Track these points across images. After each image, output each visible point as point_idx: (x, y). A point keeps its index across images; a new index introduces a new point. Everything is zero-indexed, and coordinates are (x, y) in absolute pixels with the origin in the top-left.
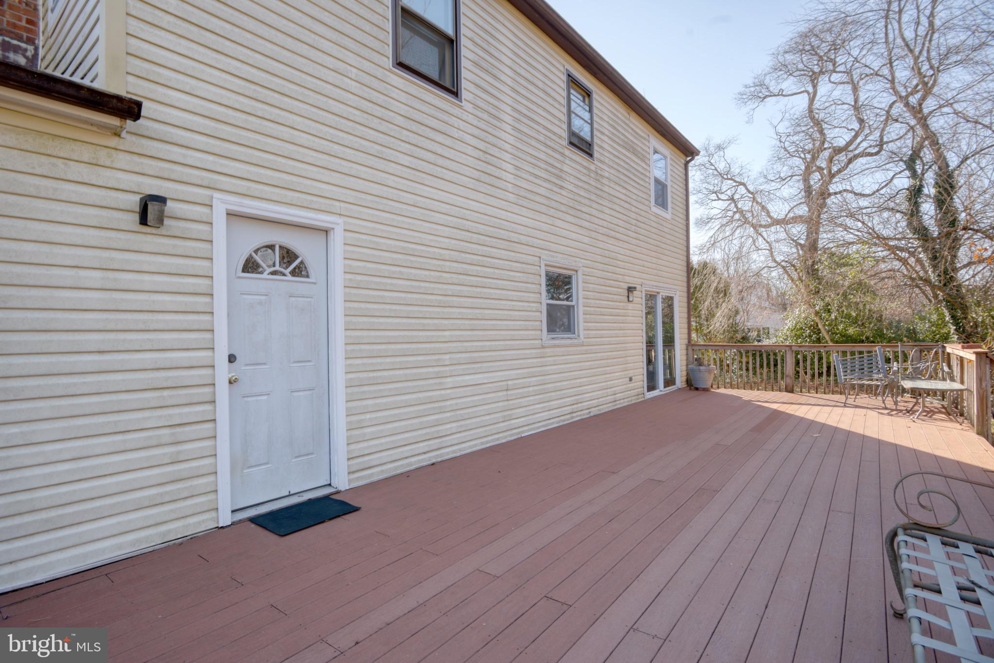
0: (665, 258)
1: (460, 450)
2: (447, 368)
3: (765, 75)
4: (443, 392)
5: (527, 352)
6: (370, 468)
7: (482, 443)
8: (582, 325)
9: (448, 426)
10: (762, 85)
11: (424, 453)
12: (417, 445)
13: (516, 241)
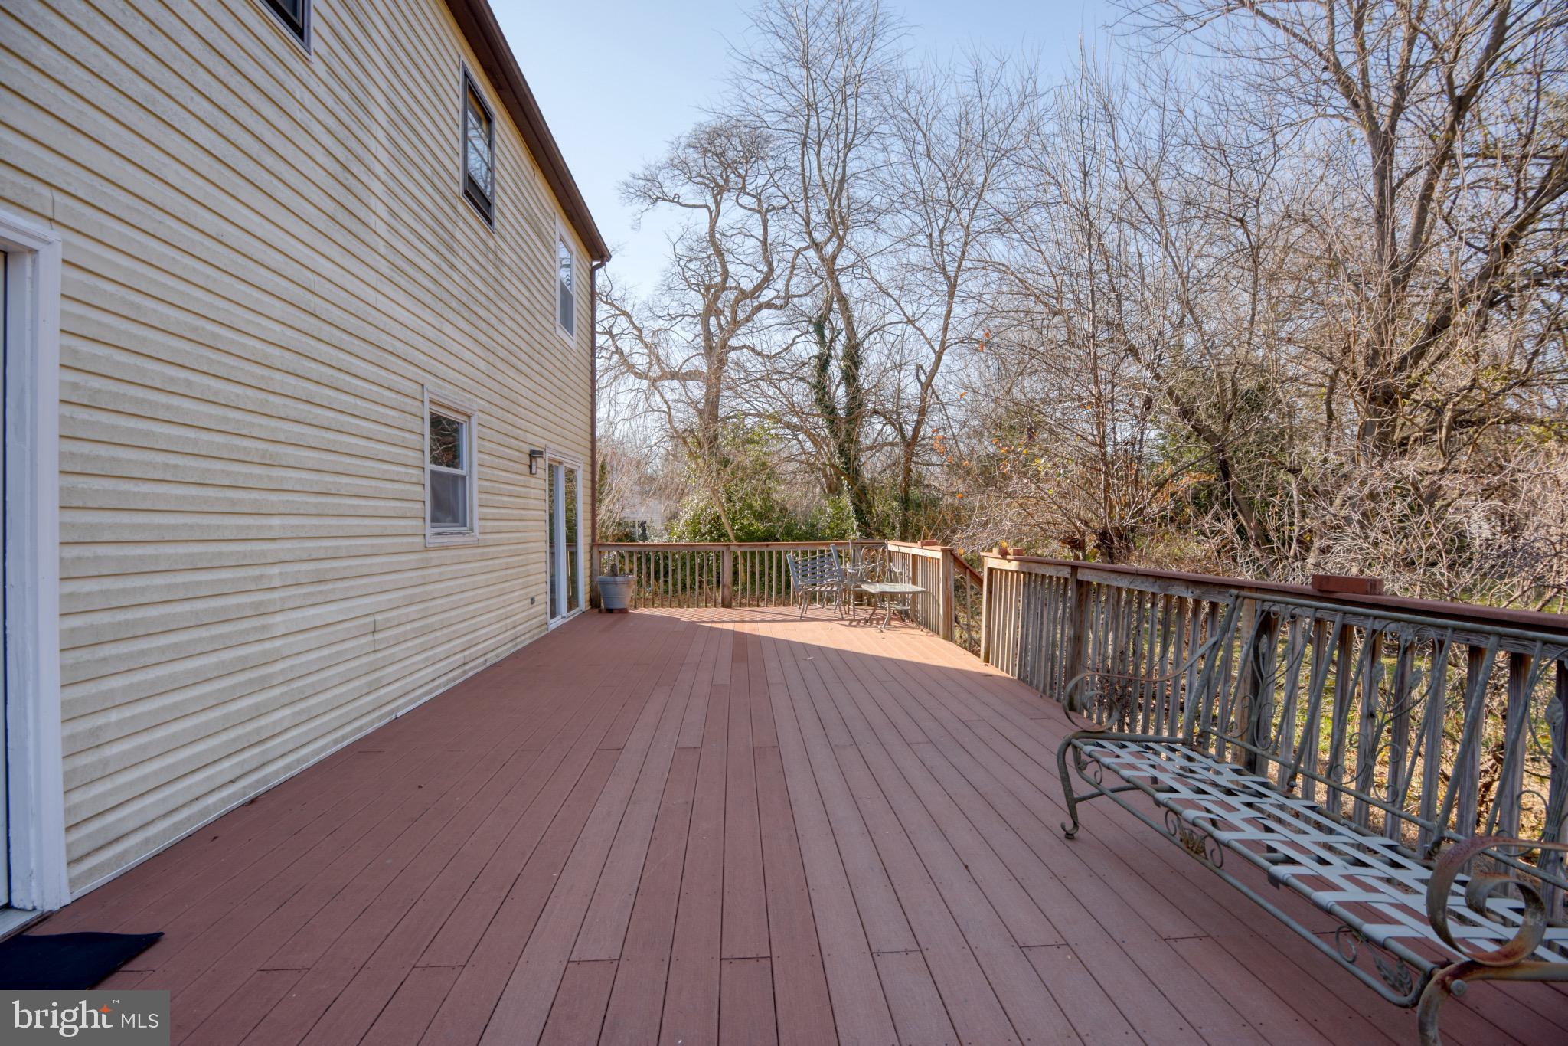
0: (569, 409)
1: (299, 761)
2: (275, 595)
3: (660, 169)
4: (268, 645)
5: (404, 558)
6: (118, 840)
7: (336, 742)
8: (477, 511)
9: (277, 716)
10: (653, 180)
11: (232, 782)
12: (218, 768)
13: (390, 349)
